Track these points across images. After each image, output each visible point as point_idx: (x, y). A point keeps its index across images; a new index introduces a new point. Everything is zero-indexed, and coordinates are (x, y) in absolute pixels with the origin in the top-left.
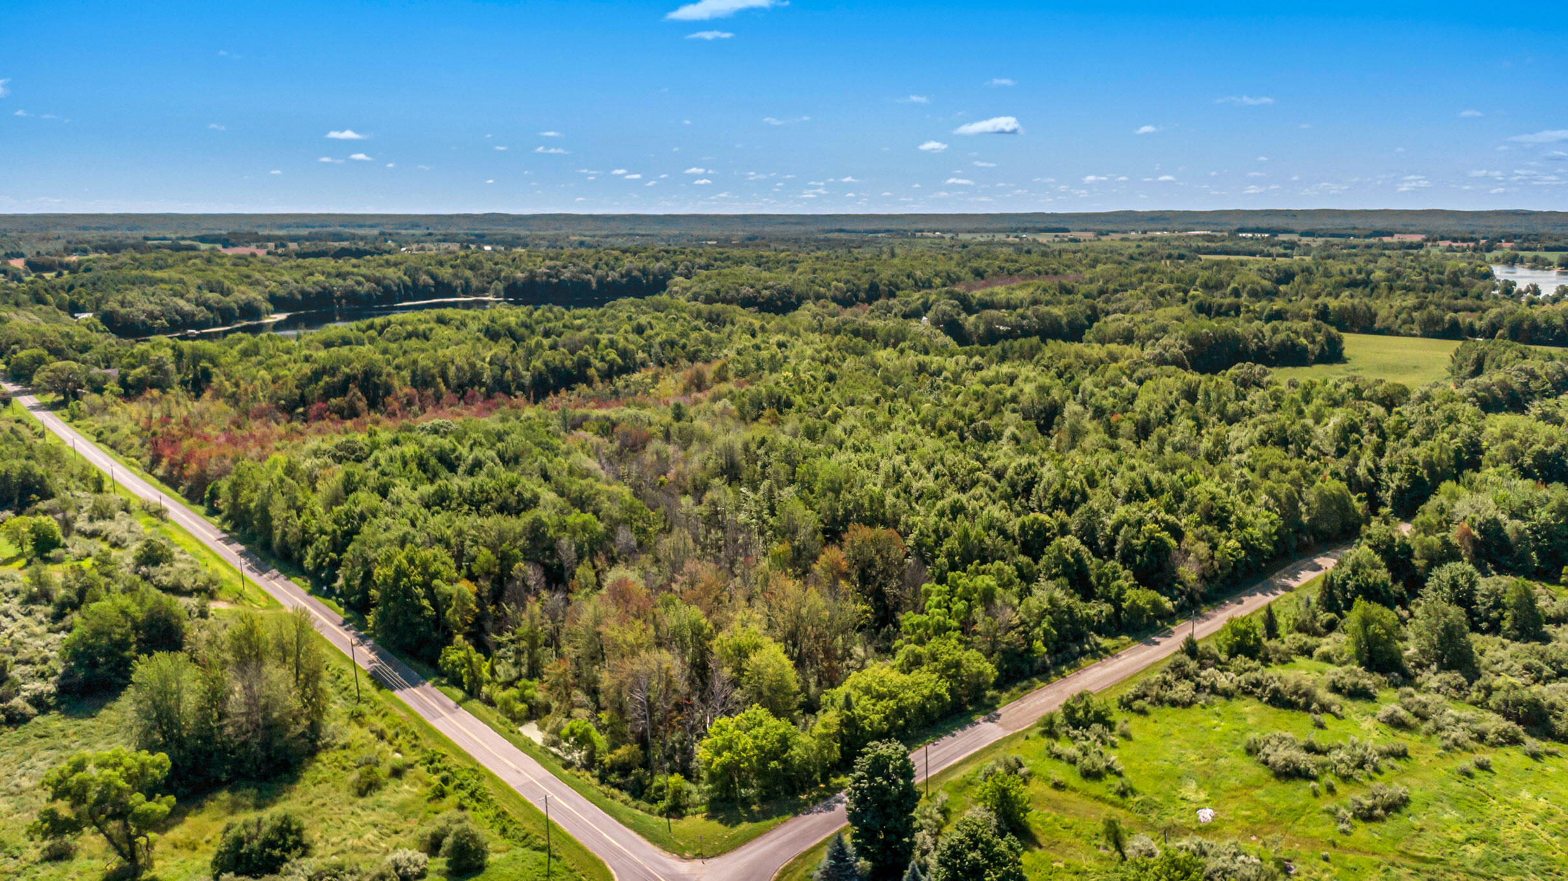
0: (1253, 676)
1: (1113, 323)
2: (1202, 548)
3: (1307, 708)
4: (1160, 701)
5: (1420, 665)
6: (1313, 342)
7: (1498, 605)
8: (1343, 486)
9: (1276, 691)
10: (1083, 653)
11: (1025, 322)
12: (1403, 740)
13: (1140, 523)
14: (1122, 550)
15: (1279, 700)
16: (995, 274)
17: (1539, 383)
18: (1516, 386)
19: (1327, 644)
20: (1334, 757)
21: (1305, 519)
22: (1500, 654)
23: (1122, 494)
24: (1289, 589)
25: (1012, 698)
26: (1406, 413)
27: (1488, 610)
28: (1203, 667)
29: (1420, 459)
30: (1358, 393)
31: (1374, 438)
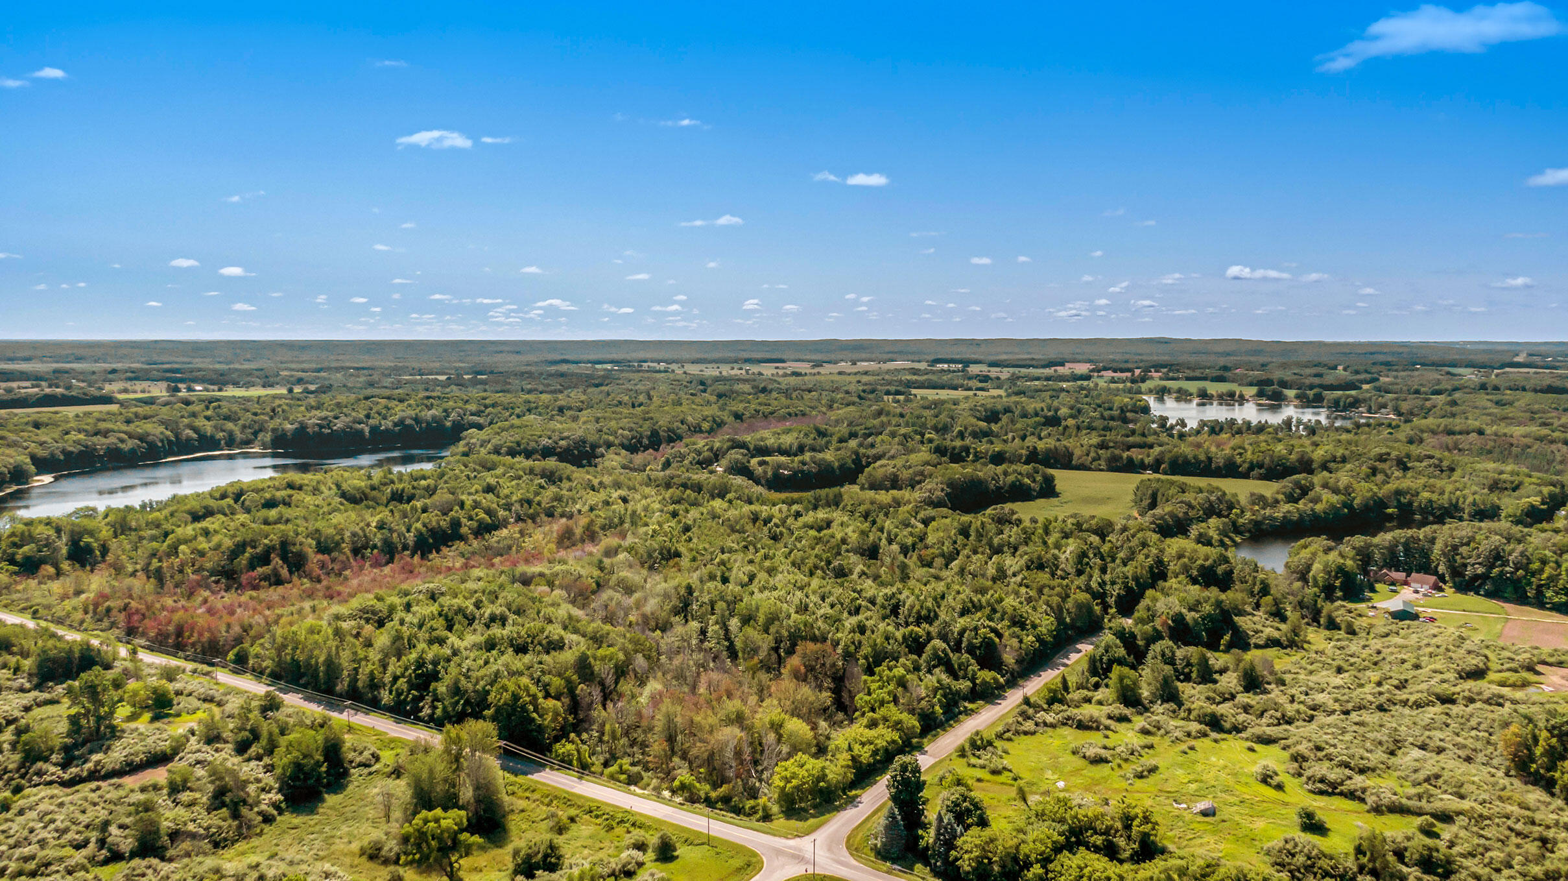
0: (1065, 715)
1: (881, 468)
2: (1014, 642)
3: (1098, 729)
4: (1017, 733)
5: (1151, 702)
6: (1034, 481)
7: (1189, 664)
8: (1088, 596)
9: (1080, 721)
10: (960, 713)
11: (805, 468)
12: (1149, 740)
13: (976, 629)
14: (967, 646)
15: (1081, 726)
16: (752, 417)
17: (1195, 512)
18: (1181, 515)
19: (1099, 695)
20: (1118, 750)
21: (1068, 620)
22: (1193, 692)
23: (958, 610)
24: (1066, 665)
25: (930, 742)
26: (1114, 540)
27: (1183, 668)
28: (1036, 712)
29: (1130, 575)
30: (1079, 526)
31: (1098, 561)
